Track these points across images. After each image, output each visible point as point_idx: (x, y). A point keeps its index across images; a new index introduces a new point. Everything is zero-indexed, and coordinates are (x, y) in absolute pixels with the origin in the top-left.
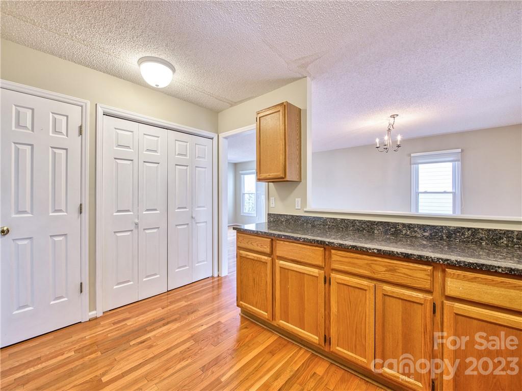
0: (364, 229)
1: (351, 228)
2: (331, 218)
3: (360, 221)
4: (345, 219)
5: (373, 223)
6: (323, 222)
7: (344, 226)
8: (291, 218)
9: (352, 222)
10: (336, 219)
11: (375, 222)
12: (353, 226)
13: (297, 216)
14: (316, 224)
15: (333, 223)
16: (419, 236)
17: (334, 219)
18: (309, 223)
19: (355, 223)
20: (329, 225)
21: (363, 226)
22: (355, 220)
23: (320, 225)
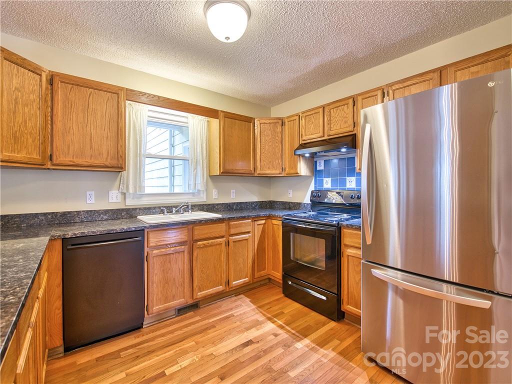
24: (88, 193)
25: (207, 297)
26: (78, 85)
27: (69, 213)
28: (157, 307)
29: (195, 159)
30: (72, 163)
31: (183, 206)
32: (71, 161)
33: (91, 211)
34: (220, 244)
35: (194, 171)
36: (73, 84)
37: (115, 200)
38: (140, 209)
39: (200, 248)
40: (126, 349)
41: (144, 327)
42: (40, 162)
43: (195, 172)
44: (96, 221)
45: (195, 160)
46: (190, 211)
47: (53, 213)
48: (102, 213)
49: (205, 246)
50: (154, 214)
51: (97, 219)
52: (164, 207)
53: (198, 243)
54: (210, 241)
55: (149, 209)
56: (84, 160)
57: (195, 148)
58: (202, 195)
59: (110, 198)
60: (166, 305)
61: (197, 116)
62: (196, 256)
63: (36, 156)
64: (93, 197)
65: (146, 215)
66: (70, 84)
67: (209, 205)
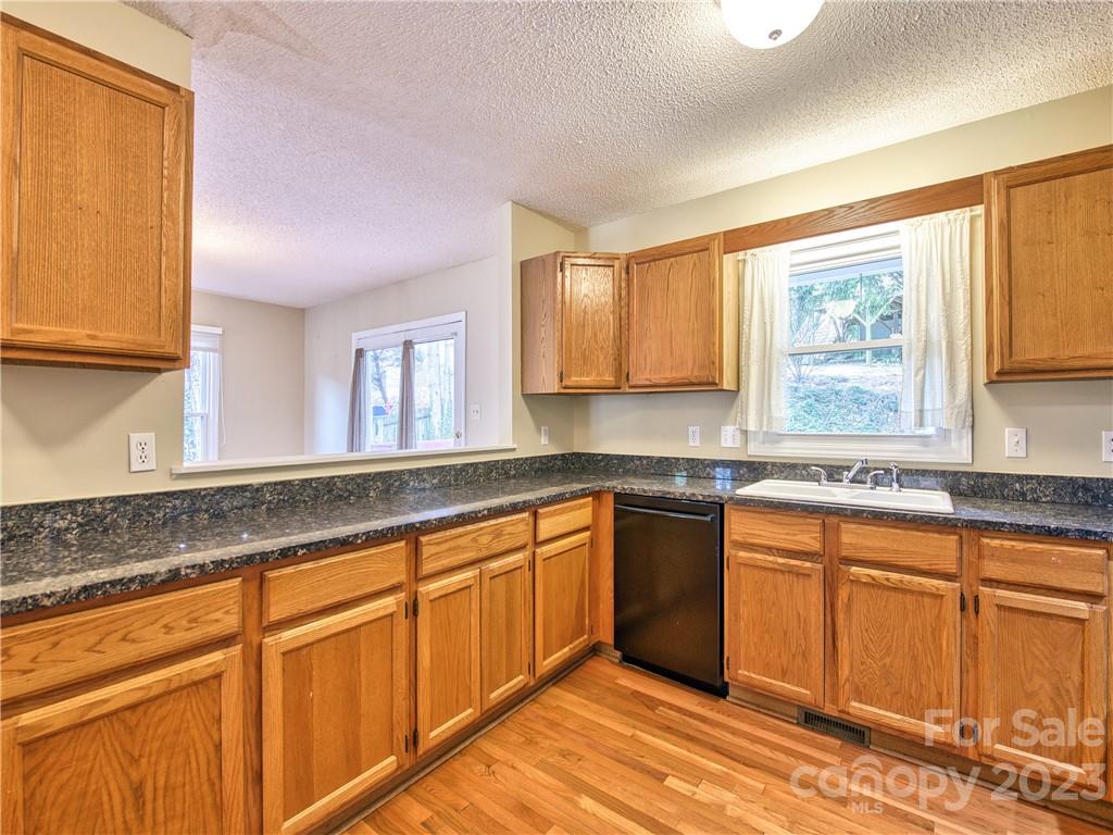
0: (351, 493)
1: (326, 498)
2: (276, 484)
3: (343, 478)
4: (312, 479)
5: (365, 477)
6: (252, 498)
7: (308, 496)
8: (114, 510)
9: (328, 483)
10: (290, 482)
11: (369, 475)
12: (330, 492)
13: (146, 497)
14: (225, 505)
15: (281, 494)
16: (428, 486)
17: (282, 483)
18: (199, 510)
19: (335, 484)
20: (270, 502)
21: (349, 487)
22: (333, 477)
23: (240, 509)
24: (691, 429)
25: (883, 730)
26: (655, 260)
27: (667, 459)
28: (746, 673)
29: (919, 340)
30: (648, 383)
31: (876, 469)
32: (647, 380)
33: (693, 460)
34: (937, 597)
35: (916, 376)
36: (648, 262)
37: (730, 444)
38: (774, 464)
39: (856, 582)
40: (671, 707)
41: (728, 698)
42: (613, 384)
43: (920, 377)
44: (699, 477)
45: (922, 344)
46: (895, 485)
47: (648, 457)
48: (708, 466)
49: (874, 584)
50: (803, 479)
51: (701, 474)
52: (821, 467)
53: (854, 569)
54: (894, 576)
55: (794, 466)
56: (662, 376)
57: (923, 307)
58: (954, 444)
59: (722, 440)
60: (764, 679)
61: (928, 217)
62: (846, 600)
63: (609, 379)
64: (697, 436)
65: (786, 478)
66: (644, 263)
67: (984, 475)
